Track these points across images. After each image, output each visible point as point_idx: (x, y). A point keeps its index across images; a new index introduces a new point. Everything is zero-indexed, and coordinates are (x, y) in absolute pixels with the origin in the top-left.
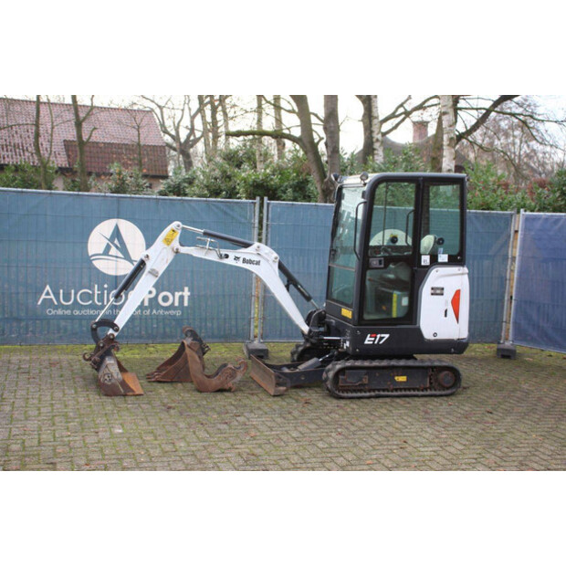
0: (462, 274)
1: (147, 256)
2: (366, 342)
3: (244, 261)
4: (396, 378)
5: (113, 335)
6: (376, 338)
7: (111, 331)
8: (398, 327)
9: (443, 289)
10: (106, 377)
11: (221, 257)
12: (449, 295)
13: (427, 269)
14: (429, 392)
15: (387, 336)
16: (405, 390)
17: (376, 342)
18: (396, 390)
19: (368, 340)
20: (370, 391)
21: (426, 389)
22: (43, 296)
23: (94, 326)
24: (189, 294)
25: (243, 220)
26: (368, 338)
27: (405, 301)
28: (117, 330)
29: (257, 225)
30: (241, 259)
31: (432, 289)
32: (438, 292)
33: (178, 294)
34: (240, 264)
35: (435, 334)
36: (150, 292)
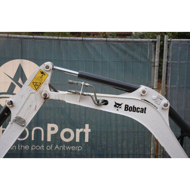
1: (11, 103)
11: (98, 103)
24: (90, 130)
30: (123, 107)
33: (78, 131)
34: (121, 112)
36: (53, 129)
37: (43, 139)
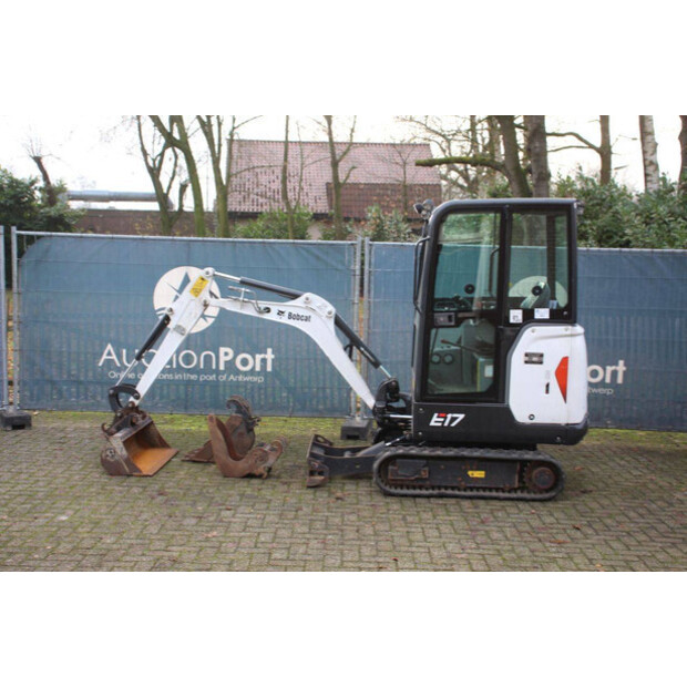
0: (572, 335)
1: (171, 310)
2: (432, 424)
3: (290, 316)
4: (470, 473)
5: (132, 403)
6: (446, 418)
7: (132, 399)
8: (477, 405)
9: (542, 355)
10: (108, 453)
11: (259, 311)
12: (551, 364)
13: (518, 329)
14: (519, 494)
15: (461, 416)
16: (484, 489)
17: (446, 424)
18: (471, 489)
19: (435, 421)
20: (433, 488)
21: (515, 490)
22: (105, 357)
23: (111, 392)
24: (273, 357)
25: (340, 267)
26: (435, 418)
27: (489, 371)
28: (137, 398)
29: (358, 272)
30: (286, 314)
31: (526, 355)
32: (535, 359)
33: (259, 357)
34: (284, 320)
35: (532, 417)
36: (226, 354)
37: (214, 367)
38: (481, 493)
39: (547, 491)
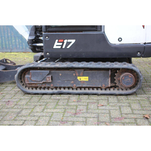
2: (55, 47)
4: (79, 78)
6: (63, 43)
8: (83, 33)
14: (112, 91)
15: (73, 41)
16: (89, 88)
17: (64, 47)
18: (81, 88)
19: (57, 45)
20: (56, 88)
21: (109, 88)
26: (56, 43)
35: (120, 39)
38: (87, 91)
39: (130, 88)
